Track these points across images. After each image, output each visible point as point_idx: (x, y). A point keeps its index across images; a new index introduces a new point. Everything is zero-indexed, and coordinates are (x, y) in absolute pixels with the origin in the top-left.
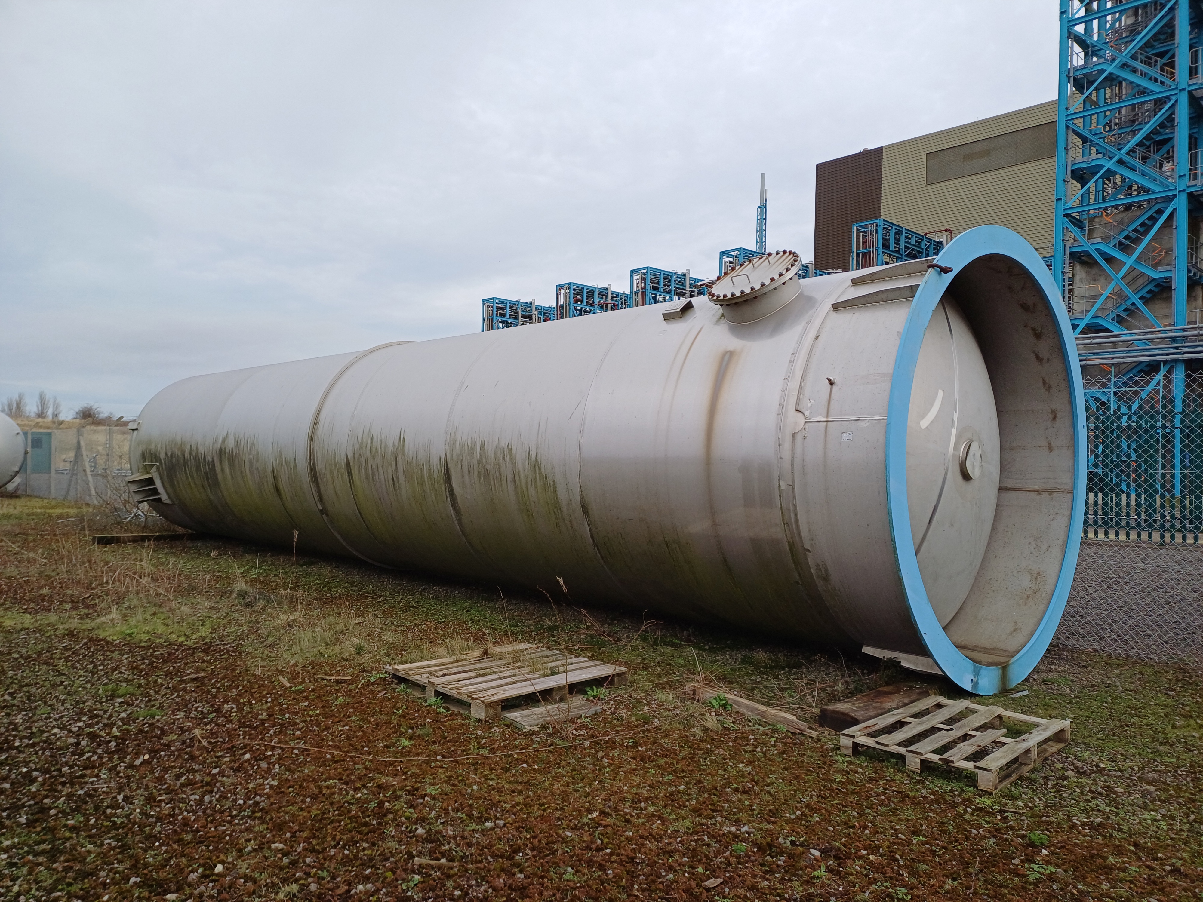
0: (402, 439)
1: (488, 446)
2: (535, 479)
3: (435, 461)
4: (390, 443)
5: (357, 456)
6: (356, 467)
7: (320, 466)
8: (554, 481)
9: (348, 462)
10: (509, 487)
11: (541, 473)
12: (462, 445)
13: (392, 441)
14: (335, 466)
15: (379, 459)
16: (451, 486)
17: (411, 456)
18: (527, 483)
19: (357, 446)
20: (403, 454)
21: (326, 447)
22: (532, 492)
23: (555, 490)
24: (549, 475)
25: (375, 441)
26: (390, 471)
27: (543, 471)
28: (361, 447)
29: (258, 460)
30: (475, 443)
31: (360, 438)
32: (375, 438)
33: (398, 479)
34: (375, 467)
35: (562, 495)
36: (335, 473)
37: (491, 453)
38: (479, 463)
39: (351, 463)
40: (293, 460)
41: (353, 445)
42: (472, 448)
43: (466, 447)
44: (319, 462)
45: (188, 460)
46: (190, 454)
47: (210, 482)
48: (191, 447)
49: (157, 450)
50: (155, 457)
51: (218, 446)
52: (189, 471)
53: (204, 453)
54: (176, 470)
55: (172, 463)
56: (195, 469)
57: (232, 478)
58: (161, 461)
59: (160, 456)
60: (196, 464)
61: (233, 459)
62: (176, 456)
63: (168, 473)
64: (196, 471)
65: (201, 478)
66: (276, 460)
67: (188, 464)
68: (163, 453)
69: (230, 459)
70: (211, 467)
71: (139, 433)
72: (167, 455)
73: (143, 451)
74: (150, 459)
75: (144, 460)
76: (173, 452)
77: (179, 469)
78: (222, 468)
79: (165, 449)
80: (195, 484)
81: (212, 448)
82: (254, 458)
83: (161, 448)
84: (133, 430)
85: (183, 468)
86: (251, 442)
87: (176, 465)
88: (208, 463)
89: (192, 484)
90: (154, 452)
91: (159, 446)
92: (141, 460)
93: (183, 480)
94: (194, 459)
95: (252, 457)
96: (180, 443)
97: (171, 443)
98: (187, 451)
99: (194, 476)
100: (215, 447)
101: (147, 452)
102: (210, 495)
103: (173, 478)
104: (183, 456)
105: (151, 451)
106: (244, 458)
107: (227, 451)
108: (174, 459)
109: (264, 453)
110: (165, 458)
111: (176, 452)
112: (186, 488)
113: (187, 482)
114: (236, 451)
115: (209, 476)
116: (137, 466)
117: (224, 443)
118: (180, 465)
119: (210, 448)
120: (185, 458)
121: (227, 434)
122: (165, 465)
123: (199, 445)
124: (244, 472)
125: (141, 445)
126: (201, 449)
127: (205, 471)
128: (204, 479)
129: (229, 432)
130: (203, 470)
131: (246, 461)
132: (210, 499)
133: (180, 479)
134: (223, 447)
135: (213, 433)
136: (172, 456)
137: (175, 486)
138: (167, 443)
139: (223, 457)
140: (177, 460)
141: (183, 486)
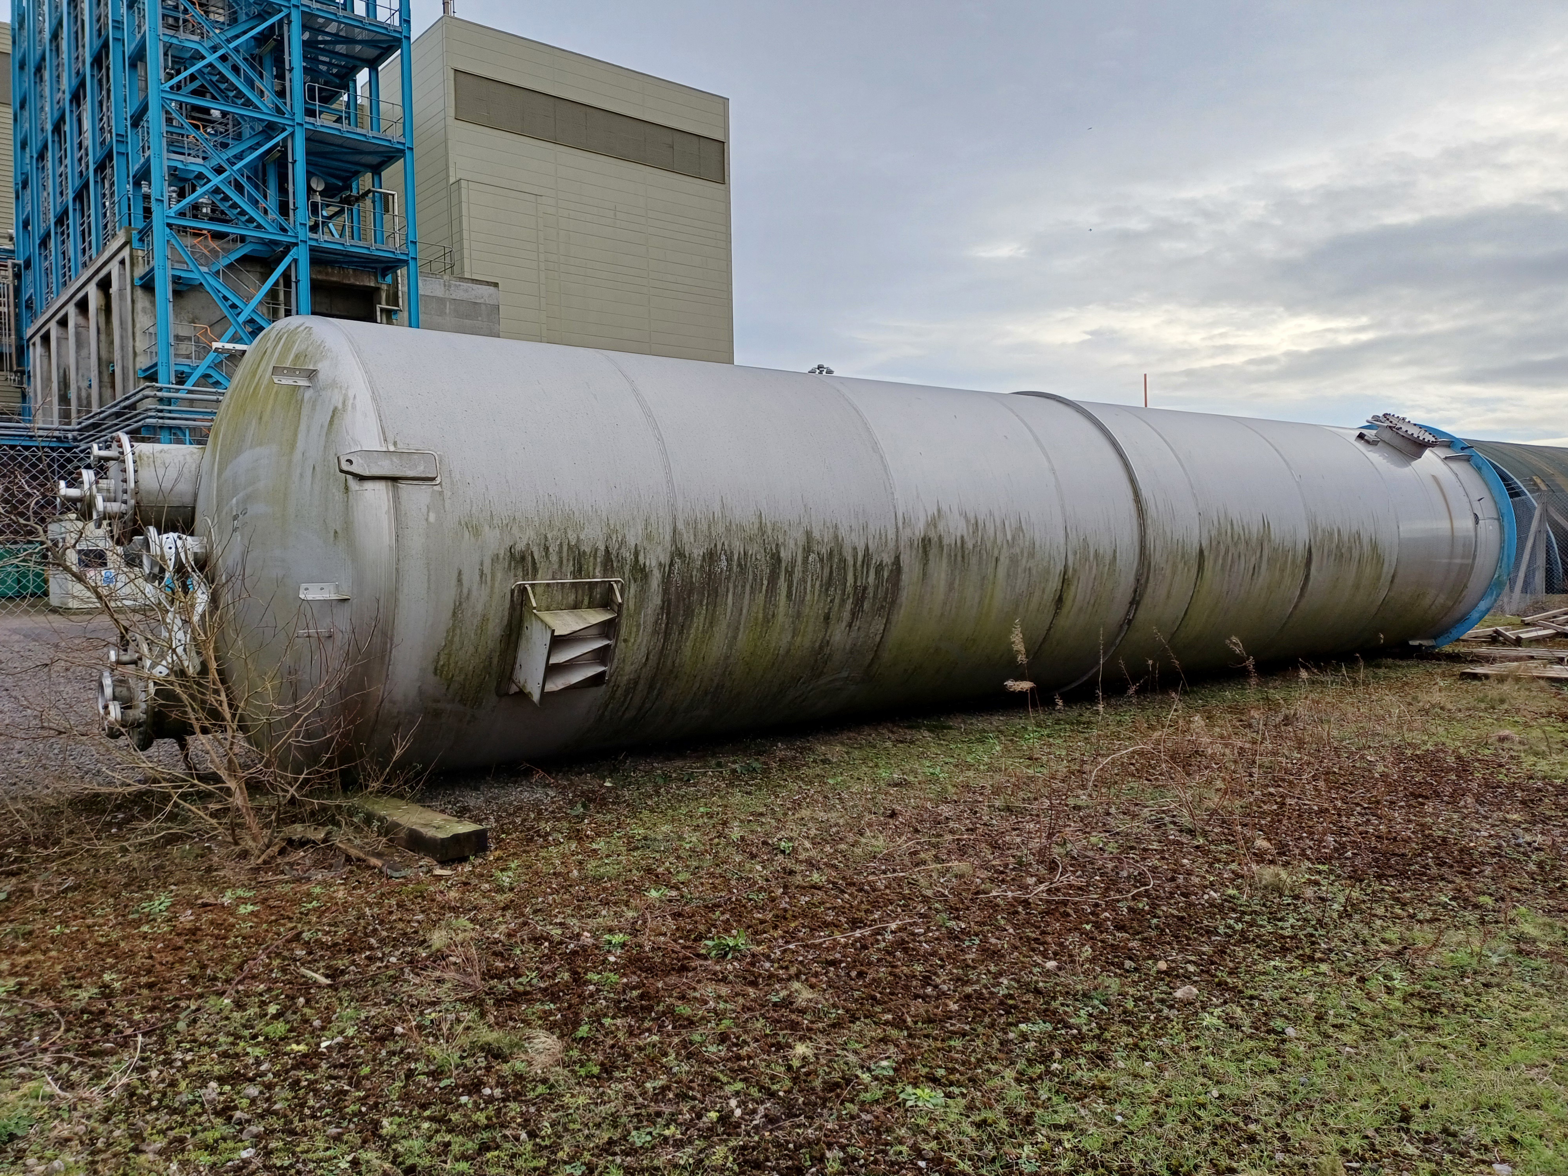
0: (1266, 526)
1: (1343, 532)
2: (1373, 558)
3: (1300, 547)
4: (1254, 530)
5: (1214, 543)
6: (1212, 557)
7: (1158, 558)
8: (1383, 559)
9: (1201, 552)
10: (1354, 567)
11: (1377, 554)
12: (1323, 531)
13: (1255, 529)
14: (1183, 557)
15: (1242, 547)
16: (1309, 570)
17: (1277, 541)
18: (1367, 562)
19: (1214, 533)
20: (1269, 541)
21: (1169, 534)
22: (1368, 569)
23: (1382, 566)
24: (1382, 554)
25: (1235, 526)
26: (1253, 559)
27: (1379, 551)
28: (1220, 534)
29: (1032, 555)
30: (1333, 530)
31: (1216, 523)
32: (1235, 522)
33: (1260, 567)
34: (1236, 556)
35: (1385, 569)
36: (1181, 566)
37: (1346, 539)
38: (1337, 546)
39: (1206, 553)
40: (1110, 553)
41: (1209, 531)
42: (1331, 534)
43: (1327, 533)
44: (1158, 554)
45: (793, 563)
46: (807, 550)
47: (866, 606)
48: (808, 534)
49: (622, 543)
50: (608, 562)
51: (917, 533)
52: (790, 587)
53: (867, 548)
54: (722, 590)
55: (709, 574)
56: (818, 583)
57: (950, 591)
58: (640, 572)
59: (641, 558)
60: (826, 571)
61: (963, 557)
62: (736, 557)
63: (669, 601)
64: (821, 586)
65: (832, 601)
66: (1075, 553)
67: (790, 574)
68: (659, 549)
69: (956, 555)
70: (886, 575)
71: (447, 494)
72: (681, 555)
73: (520, 546)
74: (569, 568)
75: (520, 573)
76: (719, 547)
77: (743, 587)
78: (924, 574)
79: (674, 541)
80: (799, 615)
81: (894, 537)
82: (1022, 553)
83: (649, 537)
84: (394, 479)
85: (765, 582)
86: (1014, 526)
87: (728, 578)
88: (879, 568)
89: (781, 618)
90: (603, 548)
91: (632, 532)
92: (499, 575)
93: (744, 611)
94: (821, 560)
95: (1018, 551)
96: (756, 526)
97: (706, 527)
98: (792, 544)
99: (808, 597)
100: (906, 534)
101: (547, 549)
102: (839, 635)
103: (693, 611)
104: (773, 555)
105: (577, 546)
106: (996, 553)
107: (946, 541)
108: (724, 564)
109: (1048, 543)
110: (672, 564)
111: (738, 547)
112: (742, 630)
113: (761, 616)
114: (973, 542)
115: (871, 595)
116: (449, 596)
117: (935, 527)
118: (751, 577)
119: (889, 538)
120: (779, 560)
121: (939, 511)
122: (666, 581)
123: (843, 532)
124: (991, 577)
125: (497, 531)
126: (854, 537)
127: (859, 584)
128: (843, 601)
129: (945, 508)
130: (855, 582)
131: (1002, 559)
132: (828, 642)
133: (729, 610)
134: (932, 534)
135: (891, 508)
136: (711, 556)
137: (681, 633)
138: (680, 526)
139: (933, 552)
140: (739, 565)
141: (728, 626)
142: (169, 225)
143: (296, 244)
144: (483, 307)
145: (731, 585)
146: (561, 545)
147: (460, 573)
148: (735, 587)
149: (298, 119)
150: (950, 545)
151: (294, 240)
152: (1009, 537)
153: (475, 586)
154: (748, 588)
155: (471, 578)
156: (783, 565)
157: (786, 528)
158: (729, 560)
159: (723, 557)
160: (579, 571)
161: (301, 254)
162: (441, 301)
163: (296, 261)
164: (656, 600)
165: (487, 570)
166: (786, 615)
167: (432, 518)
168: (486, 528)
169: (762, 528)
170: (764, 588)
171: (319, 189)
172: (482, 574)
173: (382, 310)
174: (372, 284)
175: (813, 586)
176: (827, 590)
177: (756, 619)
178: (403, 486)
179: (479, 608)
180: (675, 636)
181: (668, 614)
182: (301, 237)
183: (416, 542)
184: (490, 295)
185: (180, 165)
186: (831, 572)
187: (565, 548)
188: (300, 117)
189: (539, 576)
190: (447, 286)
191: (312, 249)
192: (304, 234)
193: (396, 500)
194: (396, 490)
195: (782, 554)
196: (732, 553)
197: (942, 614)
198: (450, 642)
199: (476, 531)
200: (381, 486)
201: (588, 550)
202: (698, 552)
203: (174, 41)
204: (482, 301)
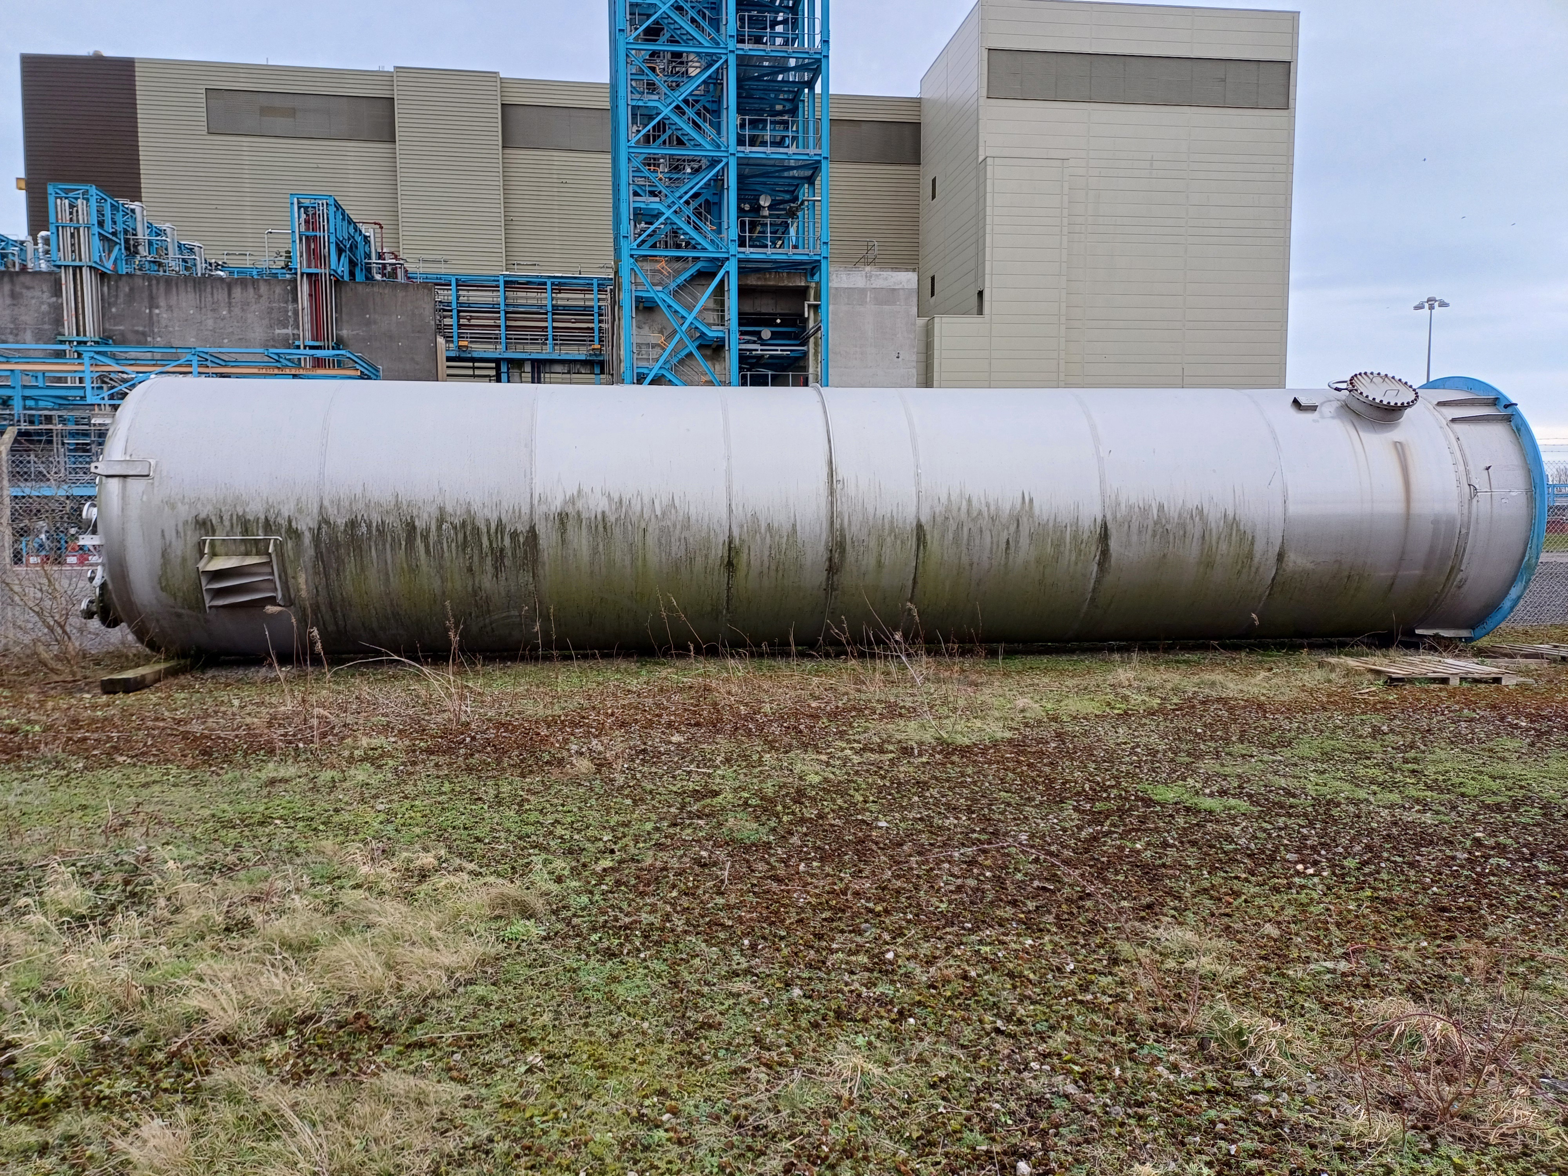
0: (1027, 500)
1: (1169, 508)
2: (1231, 535)
3: (1086, 524)
4: (1006, 506)
5: (940, 519)
6: (936, 532)
7: (854, 530)
8: (1253, 537)
9: (920, 526)
10: (1194, 544)
11: (1238, 530)
12: (1131, 508)
13: (1010, 506)
14: (893, 531)
15: (985, 522)
16: (1107, 545)
17: (1043, 519)
18: (1219, 538)
19: (939, 509)
20: (1030, 516)
21: (870, 511)
22: (1223, 547)
23: (1252, 544)
24: (1249, 531)
25: (975, 503)
26: (1004, 534)
27: (1242, 528)
28: (948, 510)
29: (686, 527)
30: (1150, 506)
31: (944, 500)
32: (974, 499)
33: (1017, 542)
34: (975, 531)
35: (1259, 547)
36: (889, 539)
37: (1174, 514)
38: (1156, 523)
39: (928, 528)
40: (787, 527)
41: (932, 508)
42: (1145, 510)
43: (1137, 509)
44: (855, 527)
45: (428, 531)
46: (441, 521)
47: (507, 562)
48: (442, 510)
49: (278, 514)
50: (268, 526)
51: (553, 508)
52: (427, 547)
53: (500, 520)
54: (365, 547)
55: (352, 535)
56: (454, 545)
57: (595, 554)
58: (294, 533)
59: (294, 524)
60: (460, 536)
61: (605, 528)
62: (374, 525)
63: (321, 553)
64: (457, 547)
65: (471, 558)
66: (742, 527)
67: (425, 538)
68: (308, 518)
69: (597, 527)
70: (522, 540)
71: (156, 484)
72: (327, 522)
73: (203, 516)
74: (238, 529)
75: (203, 532)
76: (359, 518)
77: (384, 545)
78: (563, 541)
79: (320, 513)
80: (441, 567)
81: (528, 511)
82: (675, 526)
83: (300, 511)
84: (125, 476)
85: (403, 543)
86: (664, 503)
87: (369, 539)
88: (514, 535)
89: (424, 568)
90: (263, 517)
91: (286, 507)
92: (189, 533)
93: (389, 562)
94: (455, 528)
95: (669, 523)
96: (393, 503)
97: (347, 504)
98: (425, 516)
99: (446, 554)
100: (540, 510)
101: (221, 517)
102: (487, 582)
103: (343, 561)
104: (408, 524)
105: (243, 516)
106: (643, 525)
107: (584, 515)
108: (364, 529)
109: (707, 518)
110: (319, 528)
111: (376, 518)
112: (391, 575)
113: (405, 566)
114: (616, 516)
115: (510, 554)
116: (158, 543)
117: (574, 504)
118: (389, 539)
119: (523, 512)
120: (414, 528)
121: (579, 492)
122: (316, 540)
123: (475, 507)
124: (640, 544)
125: (187, 507)
126: (487, 512)
127: (495, 545)
128: (482, 559)
129: (586, 489)
130: (491, 544)
131: (650, 529)
132: (480, 588)
133: (375, 561)
134: (570, 510)
135: (528, 490)
136: (353, 524)
137: (338, 574)
138: (326, 503)
139: (571, 525)
140: (378, 530)
141: (379, 572)
142: (632, 256)
143: (728, 259)
144: (901, 292)
145: (373, 544)
146: (232, 515)
147: (163, 531)
148: (376, 545)
149: (732, 150)
150: (590, 519)
151: (726, 255)
152: (658, 513)
153: (174, 540)
154: (388, 546)
155: (171, 535)
156: (418, 531)
157: (421, 504)
158: (369, 526)
159: (363, 525)
160: (246, 531)
161: (732, 267)
162: (863, 291)
163: (728, 272)
164: (311, 552)
165: (181, 529)
166: (429, 566)
167: (145, 498)
168: (180, 504)
169: (398, 505)
170: (403, 546)
171: (767, 204)
172: (177, 532)
173: (809, 306)
174: (803, 284)
175: (449, 547)
176: (464, 550)
177: (402, 568)
178: (129, 480)
179: (179, 553)
180: (333, 576)
181: (323, 562)
182: (732, 252)
183: (134, 512)
184: (908, 281)
185: (643, 206)
186: (465, 537)
187: (235, 517)
188: (733, 147)
189: (217, 533)
190: (868, 277)
191: (740, 261)
192: (734, 248)
193: (124, 488)
194: (125, 482)
195: (417, 523)
196: (371, 522)
197: (592, 572)
198: (164, 572)
199: (173, 507)
200: (115, 481)
201: (252, 518)
202: (341, 521)
203: (641, 103)
204: (900, 286)
